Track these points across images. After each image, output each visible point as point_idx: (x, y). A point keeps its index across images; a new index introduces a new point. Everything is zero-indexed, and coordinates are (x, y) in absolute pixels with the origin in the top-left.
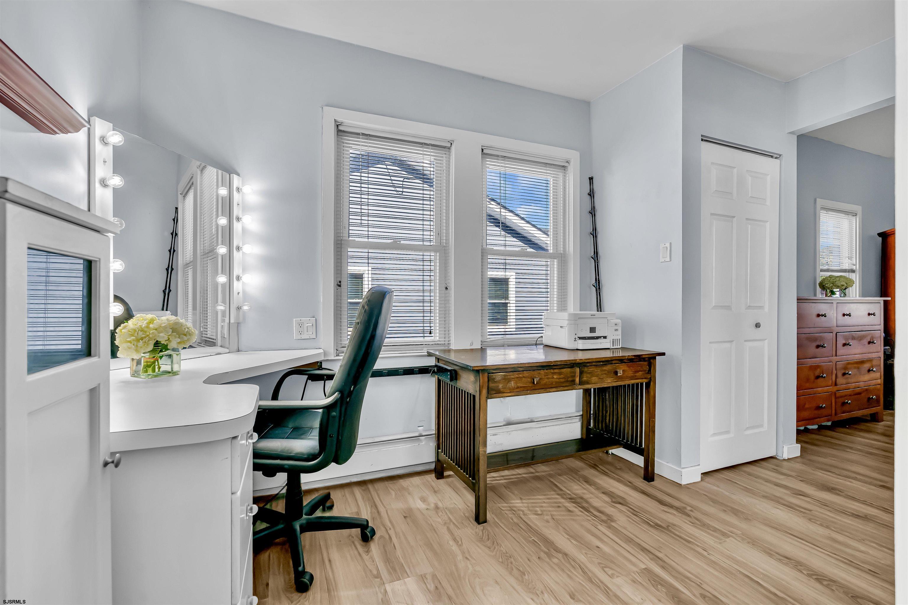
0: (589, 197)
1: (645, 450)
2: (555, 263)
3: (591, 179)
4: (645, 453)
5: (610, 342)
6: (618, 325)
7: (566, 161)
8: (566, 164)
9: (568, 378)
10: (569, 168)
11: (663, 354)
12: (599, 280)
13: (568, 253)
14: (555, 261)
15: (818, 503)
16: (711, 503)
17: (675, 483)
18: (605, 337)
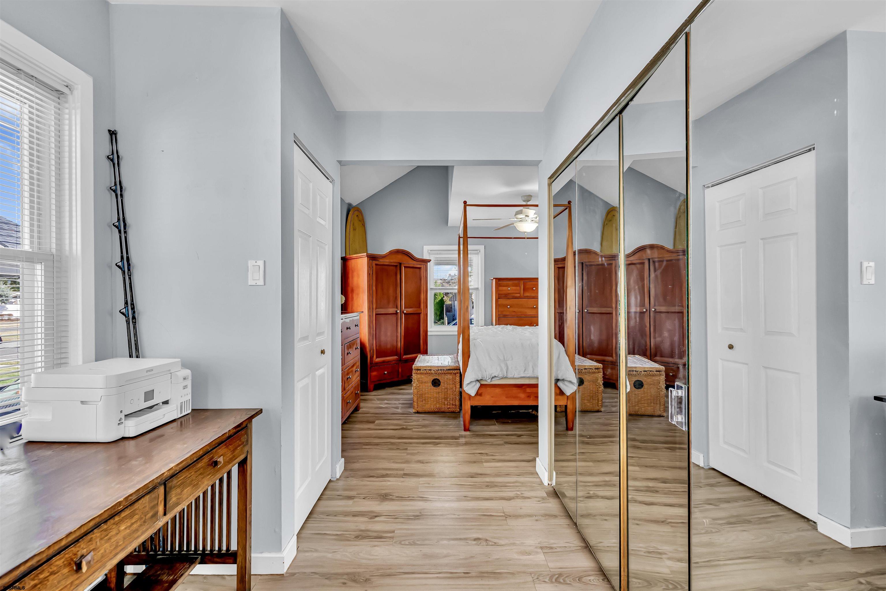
0: (107, 164)
1: (238, 554)
2: (39, 272)
3: (113, 134)
4: (239, 559)
5: (177, 408)
6: (188, 378)
7: (66, 84)
8: (65, 90)
9: (146, 516)
10: (70, 98)
11: (260, 411)
12: (132, 304)
13: (67, 253)
14: (38, 267)
15: (390, 519)
16: (327, 582)
17: (274, 577)
18: (166, 402)
